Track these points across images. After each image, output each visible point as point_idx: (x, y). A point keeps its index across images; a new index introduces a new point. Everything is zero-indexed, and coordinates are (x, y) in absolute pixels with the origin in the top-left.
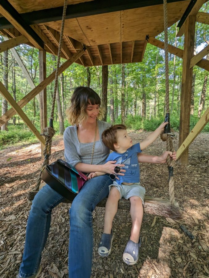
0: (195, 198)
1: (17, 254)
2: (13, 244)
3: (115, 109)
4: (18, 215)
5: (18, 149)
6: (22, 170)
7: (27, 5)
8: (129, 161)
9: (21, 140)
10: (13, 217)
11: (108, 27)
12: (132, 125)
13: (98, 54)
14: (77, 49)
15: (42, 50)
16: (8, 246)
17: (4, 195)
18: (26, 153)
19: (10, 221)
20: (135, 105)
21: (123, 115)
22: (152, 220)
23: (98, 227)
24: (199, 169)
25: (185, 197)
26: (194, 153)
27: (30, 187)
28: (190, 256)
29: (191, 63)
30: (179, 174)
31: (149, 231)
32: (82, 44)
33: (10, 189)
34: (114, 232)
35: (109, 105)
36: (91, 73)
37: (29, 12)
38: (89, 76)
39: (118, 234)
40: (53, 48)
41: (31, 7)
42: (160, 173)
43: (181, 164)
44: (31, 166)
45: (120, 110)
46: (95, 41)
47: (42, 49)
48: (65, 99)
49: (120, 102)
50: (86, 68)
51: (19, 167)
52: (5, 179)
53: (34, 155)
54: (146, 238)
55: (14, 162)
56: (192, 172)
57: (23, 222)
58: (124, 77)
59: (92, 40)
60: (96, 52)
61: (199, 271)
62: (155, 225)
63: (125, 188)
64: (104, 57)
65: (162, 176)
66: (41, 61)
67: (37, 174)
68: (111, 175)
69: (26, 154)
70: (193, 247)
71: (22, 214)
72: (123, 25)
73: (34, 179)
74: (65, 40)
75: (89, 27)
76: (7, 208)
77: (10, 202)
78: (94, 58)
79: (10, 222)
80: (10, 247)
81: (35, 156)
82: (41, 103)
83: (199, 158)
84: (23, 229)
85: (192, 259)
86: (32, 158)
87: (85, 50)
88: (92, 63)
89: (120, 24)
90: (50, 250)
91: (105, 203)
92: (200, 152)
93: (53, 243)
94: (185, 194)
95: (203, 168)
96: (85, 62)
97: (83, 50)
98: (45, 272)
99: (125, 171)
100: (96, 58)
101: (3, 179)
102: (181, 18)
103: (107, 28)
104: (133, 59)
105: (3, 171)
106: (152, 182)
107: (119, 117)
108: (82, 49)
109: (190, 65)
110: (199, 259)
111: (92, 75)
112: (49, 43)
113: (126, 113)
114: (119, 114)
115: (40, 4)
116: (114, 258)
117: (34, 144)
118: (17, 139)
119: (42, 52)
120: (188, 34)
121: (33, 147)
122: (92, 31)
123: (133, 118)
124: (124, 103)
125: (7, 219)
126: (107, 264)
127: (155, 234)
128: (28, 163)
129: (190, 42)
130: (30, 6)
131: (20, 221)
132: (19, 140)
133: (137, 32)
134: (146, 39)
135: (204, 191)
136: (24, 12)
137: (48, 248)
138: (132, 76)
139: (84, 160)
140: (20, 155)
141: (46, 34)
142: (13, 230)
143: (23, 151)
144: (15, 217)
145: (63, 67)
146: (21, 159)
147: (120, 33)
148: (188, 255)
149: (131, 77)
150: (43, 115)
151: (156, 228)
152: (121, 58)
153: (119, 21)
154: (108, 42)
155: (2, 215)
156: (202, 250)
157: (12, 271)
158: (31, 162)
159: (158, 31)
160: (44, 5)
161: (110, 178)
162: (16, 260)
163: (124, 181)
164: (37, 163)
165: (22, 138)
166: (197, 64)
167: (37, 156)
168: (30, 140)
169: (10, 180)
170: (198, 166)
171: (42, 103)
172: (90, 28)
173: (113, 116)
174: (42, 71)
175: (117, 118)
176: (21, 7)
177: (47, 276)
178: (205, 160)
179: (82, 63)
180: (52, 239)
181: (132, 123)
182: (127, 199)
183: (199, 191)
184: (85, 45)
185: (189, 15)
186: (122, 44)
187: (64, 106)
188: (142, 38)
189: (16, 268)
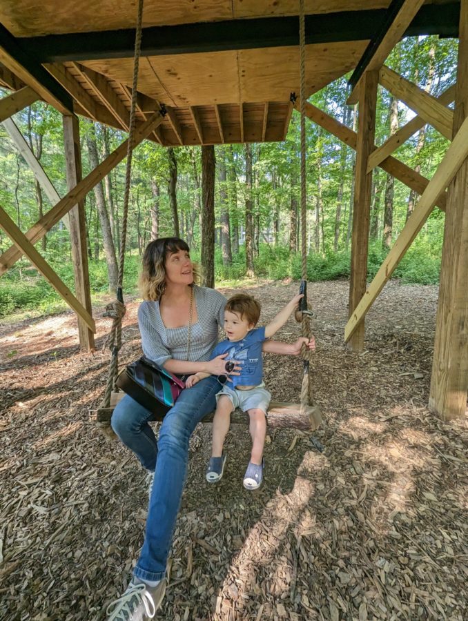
0: (362, 405)
1: (81, 504)
2: (66, 493)
3: (231, 233)
4: (64, 452)
5: (19, 330)
6: (44, 374)
7: (36, 23)
8: (246, 354)
9: (19, 308)
10: (54, 456)
11: (213, 74)
12: (269, 269)
13: (192, 121)
14: (146, 112)
15: (69, 116)
16: (60, 496)
17: (21, 423)
18: (39, 338)
19: (50, 462)
20: (277, 223)
21: (250, 247)
22: (290, 442)
23: (206, 459)
24: (380, 357)
25: (348, 404)
26: (379, 329)
27: (71, 405)
28: (336, 481)
29: (370, 163)
30: (346, 367)
31: (284, 457)
32: (158, 103)
33: (31, 413)
34: (230, 463)
35: (219, 226)
36: (179, 160)
37: (38, 35)
38: (174, 167)
39: (237, 465)
40: (91, 105)
41: (43, 27)
42: (314, 368)
43: (351, 349)
44: (62, 366)
45: (243, 231)
46: (184, 99)
47: (69, 113)
48: (116, 206)
49: (243, 217)
50: (166, 149)
51: (36, 369)
52: (15, 393)
53: (60, 341)
54: (279, 466)
55: (21, 359)
56: (367, 363)
57: (76, 461)
58: (250, 163)
59: (179, 96)
60: (187, 117)
61: (343, 496)
62: (294, 448)
63: (241, 395)
64: (204, 127)
65: (316, 373)
66: (68, 141)
67: (78, 381)
68: (221, 376)
69: (42, 339)
70: (342, 471)
71: (71, 450)
72: (243, 71)
73: (76, 391)
74: (118, 90)
75: (173, 71)
76: (38, 443)
77: (39, 433)
78: (183, 129)
79: (51, 465)
80: (64, 497)
81: (63, 343)
82: (73, 231)
83: (384, 337)
84: (78, 472)
85: (339, 483)
86: (60, 349)
87: (164, 116)
88: (180, 140)
89: (236, 69)
90: (131, 494)
91: (213, 417)
92: (388, 325)
93: (136, 486)
94: (348, 401)
95: (387, 355)
96: (164, 137)
97: (159, 115)
98: (131, 520)
99: (240, 369)
100: (187, 128)
101: (8, 393)
102: (355, 66)
103: (211, 76)
104: (267, 133)
105: (5, 377)
106: (298, 383)
107: (242, 250)
108: (158, 112)
109: (368, 168)
110: (348, 483)
111: (179, 165)
112: (82, 96)
113: (256, 241)
114: (242, 241)
115: (65, 22)
116: (231, 495)
117: (53, 315)
118: (11, 306)
119: (70, 120)
120: (365, 106)
121: (53, 322)
122: (179, 79)
123: (271, 251)
124: (251, 220)
125: (44, 460)
126: (221, 503)
127: (293, 460)
128: (52, 359)
129: (369, 123)
130: (43, 25)
131: (70, 461)
132: (16, 307)
133: (273, 86)
134: (291, 100)
135: (378, 394)
136: (29, 36)
137: (128, 492)
138: (267, 159)
139: (175, 355)
140: (27, 342)
141: (76, 77)
142: (61, 474)
143: (32, 334)
144: (59, 456)
145: (117, 154)
146: (35, 350)
147: (237, 86)
148: (334, 480)
149: (265, 161)
150: (79, 258)
151: (295, 452)
152: (242, 133)
153: (236, 64)
154: (214, 102)
155: (32, 455)
156: (355, 473)
157: (77, 526)
158: (59, 357)
159: (313, 87)
160: (73, 25)
161: (218, 382)
162: (79, 512)
163: (238, 383)
164: (72, 358)
165: (22, 302)
166: (380, 165)
167: (69, 343)
168: (42, 307)
169: (23, 396)
170: (381, 352)
171: (75, 233)
172: (175, 74)
173: (229, 246)
174: (73, 161)
175: (238, 252)
176: (20, 25)
177: (134, 523)
178: (392, 342)
179: (158, 138)
180: (133, 481)
181: (268, 264)
182: (244, 411)
183: (370, 395)
184: (164, 105)
185: (366, 70)
186: (243, 107)
187: (114, 224)
188: (283, 98)
189: (83, 521)
